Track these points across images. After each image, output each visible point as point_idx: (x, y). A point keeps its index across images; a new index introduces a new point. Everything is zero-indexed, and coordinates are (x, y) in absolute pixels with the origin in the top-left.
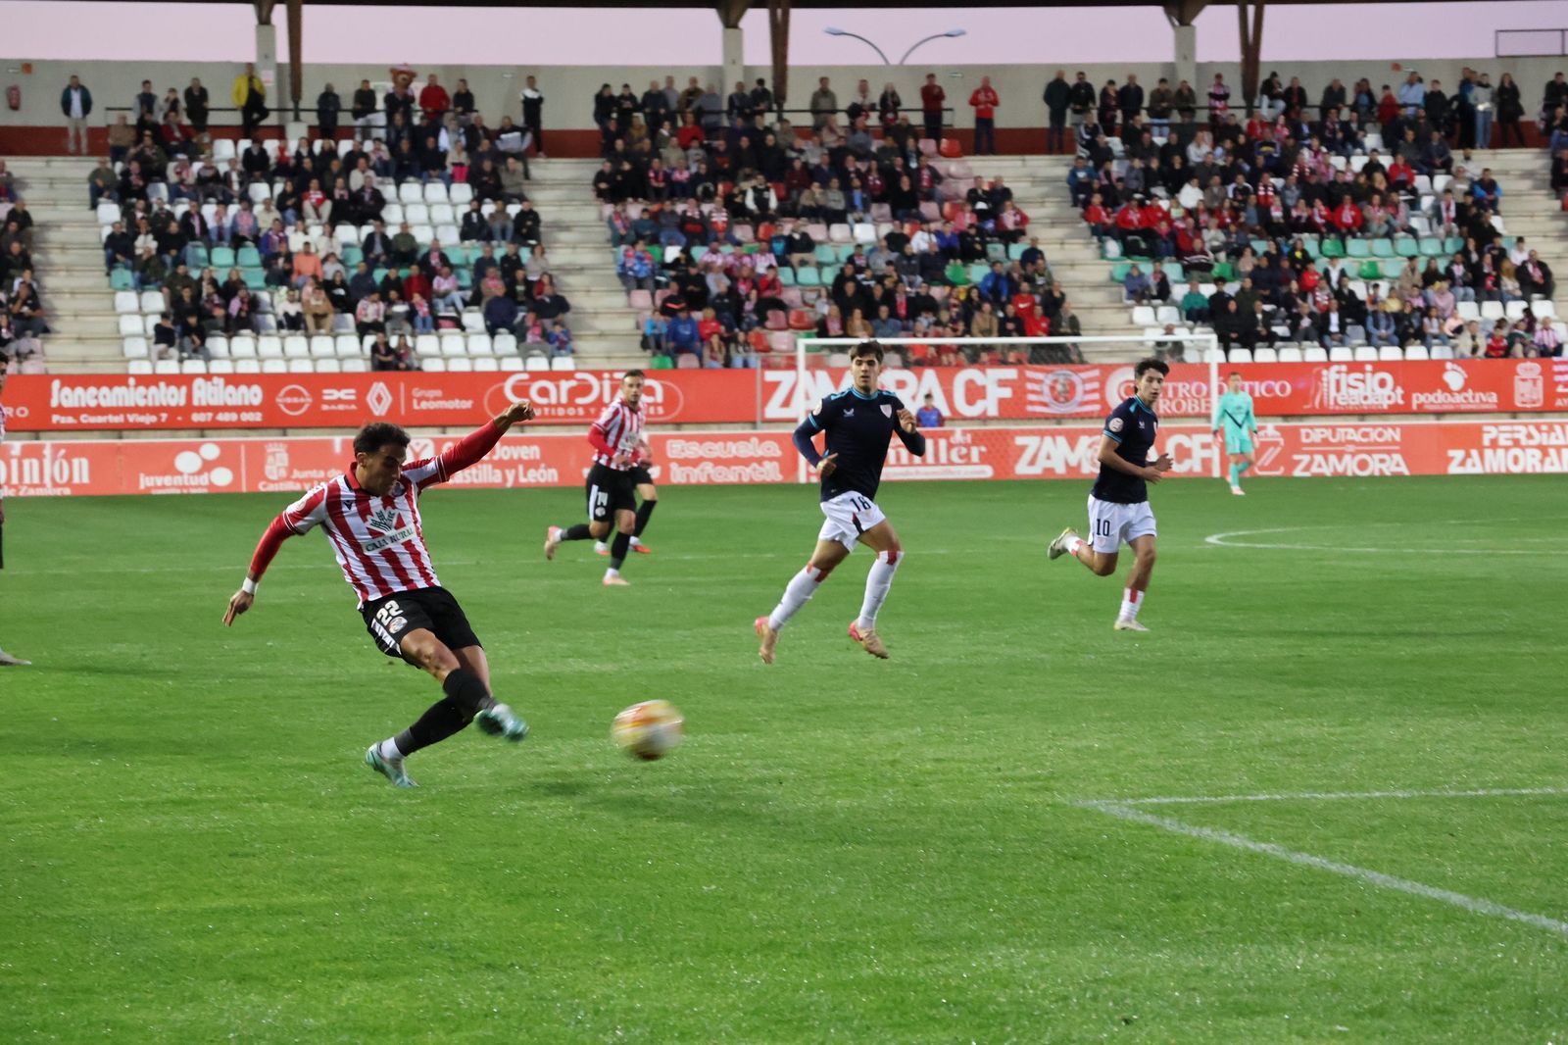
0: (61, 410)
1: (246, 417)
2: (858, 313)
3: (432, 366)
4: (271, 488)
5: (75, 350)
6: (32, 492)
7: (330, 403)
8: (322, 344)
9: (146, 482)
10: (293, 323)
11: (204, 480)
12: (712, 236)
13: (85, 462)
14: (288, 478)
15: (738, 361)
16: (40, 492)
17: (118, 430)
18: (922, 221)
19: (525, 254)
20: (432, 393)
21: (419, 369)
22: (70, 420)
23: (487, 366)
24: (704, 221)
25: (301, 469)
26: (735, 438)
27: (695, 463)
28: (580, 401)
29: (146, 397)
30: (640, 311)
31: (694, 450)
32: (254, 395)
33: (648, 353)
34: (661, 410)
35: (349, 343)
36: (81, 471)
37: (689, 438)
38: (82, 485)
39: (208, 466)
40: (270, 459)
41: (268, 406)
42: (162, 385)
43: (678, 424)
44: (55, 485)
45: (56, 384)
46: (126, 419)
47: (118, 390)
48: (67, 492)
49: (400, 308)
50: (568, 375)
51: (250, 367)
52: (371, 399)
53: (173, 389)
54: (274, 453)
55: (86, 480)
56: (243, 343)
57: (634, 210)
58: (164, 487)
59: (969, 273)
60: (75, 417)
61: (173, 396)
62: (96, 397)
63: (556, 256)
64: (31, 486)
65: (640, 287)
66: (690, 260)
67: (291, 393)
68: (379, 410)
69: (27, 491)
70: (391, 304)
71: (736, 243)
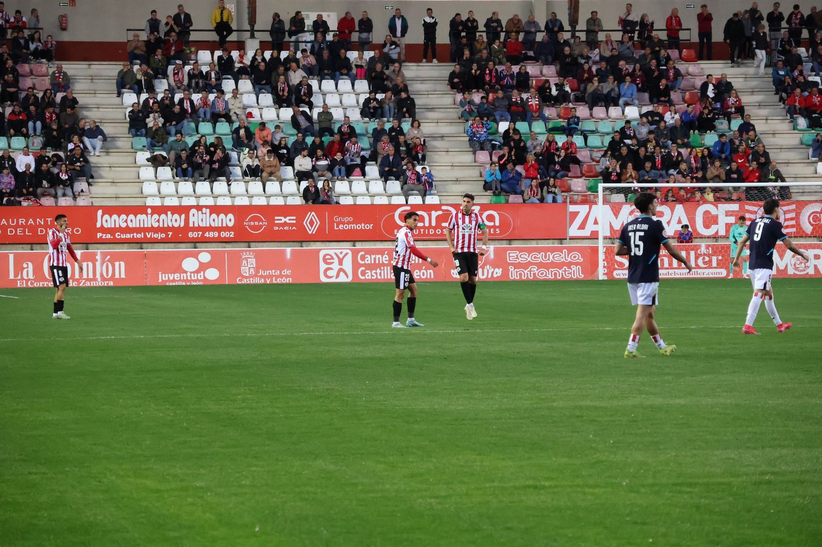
0: (103, 230)
1: (224, 234)
2: (630, 166)
3: (346, 201)
4: (245, 281)
5: (111, 190)
6: (88, 284)
7: (279, 225)
8: (273, 186)
9: (163, 278)
10: (253, 172)
11: (200, 276)
12: (529, 114)
13: (123, 264)
14: (256, 276)
15: (549, 199)
16: (93, 284)
17: (139, 243)
18: (670, 105)
19: (406, 126)
20: (347, 219)
21: (337, 203)
22: (109, 236)
23: (383, 201)
24: (524, 103)
25: (265, 269)
26: (552, 250)
27: (525, 266)
28: (444, 224)
29: (158, 221)
30: (482, 165)
31: (525, 258)
32: (229, 220)
34: (498, 231)
35: (291, 187)
36: (120, 270)
37: (521, 250)
38: (120, 279)
39: (203, 267)
40: (244, 262)
41: (238, 227)
42: (169, 213)
43: (510, 240)
44: (103, 279)
45: (100, 213)
46: (145, 235)
47: (141, 217)
48: (111, 284)
49: (323, 163)
50: (437, 207)
51: (226, 202)
52: (306, 223)
53: (176, 216)
54: (246, 259)
55: (123, 276)
56: (220, 186)
57: (477, 97)
58: (174, 280)
59: (703, 139)
60: (112, 234)
61: (176, 220)
62: (126, 221)
63: (427, 128)
64: (88, 280)
65: (482, 149)
66: (516, 131)
67: (253, 219)
68: (311, 231)
69: (85, 283)
70: (318, 159)
71: (546, 120)
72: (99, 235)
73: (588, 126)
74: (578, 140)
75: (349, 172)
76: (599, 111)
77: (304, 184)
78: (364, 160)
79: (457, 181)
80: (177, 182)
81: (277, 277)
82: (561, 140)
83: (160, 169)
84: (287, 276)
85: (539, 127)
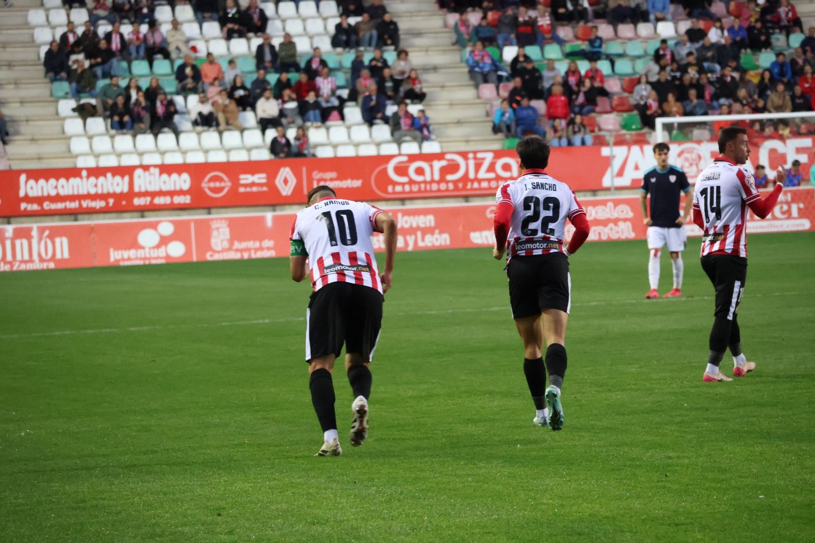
0: (27, 199)
1: (178, 200)
2: (671, 97)
3: (324, 153)
4: (217, 257)
5: (30, 150)
6: (23, 267)
7: (246, 186)
8: (232, 138)
9: (115, 256)
10: (206, 121)
11: (162, 252)
12: (539, 37)
14: (230, 249)
15: (577, 139)
16: (30, 267)
17: (74, 214)
18: (715, 20)
19: (390, 55)
20: (329, 175)
21: (314, 155)
22: (35, 207)
23: (369, 151)
25: (241, 240)
26: (595, 203)
28: (450, 177)
29: (96, 185)
30: (488, 102)
32: (183, 181)
33: (500, 136)
35: (254, 136)
38: (63, 260)
39: (164, 241)
40: (215, 233)
41: (195, 190)
42: (109, 175)
44: (42, 260)
45: (23, 178)
46: (80, 205)
47: (73, 181)
48: (52, 265)
49: (292, 105)
51: (175, 159)
52: (279, 182)
53: (118, 178)
54: (218, 229)
55: (66, 255)
56: (167, 139)
58: (129, 259)
59: (757, 60)
60: (41, 204)
61: (118, 184)
62: (56, 187)
63: (416, 59)
64: (23, 261)
65: (486, 81)
66: (527, 58)
67: (213, 179)
68: (286, 191)
69: (19, 266)
70: (284, 102)
71: (561, 42)
72: (23, 206)
73: (613, 48)
74: (603, 66)
75: (325, 115)
76: (625, 30)
77: (271, 133)
78: (342, 101)
79: (459, 123)
80: (112, 137)
81: (256, 250)
82: (584, 66)
83: (90, 121)
84: (269, 249)
85: (553, 51)
